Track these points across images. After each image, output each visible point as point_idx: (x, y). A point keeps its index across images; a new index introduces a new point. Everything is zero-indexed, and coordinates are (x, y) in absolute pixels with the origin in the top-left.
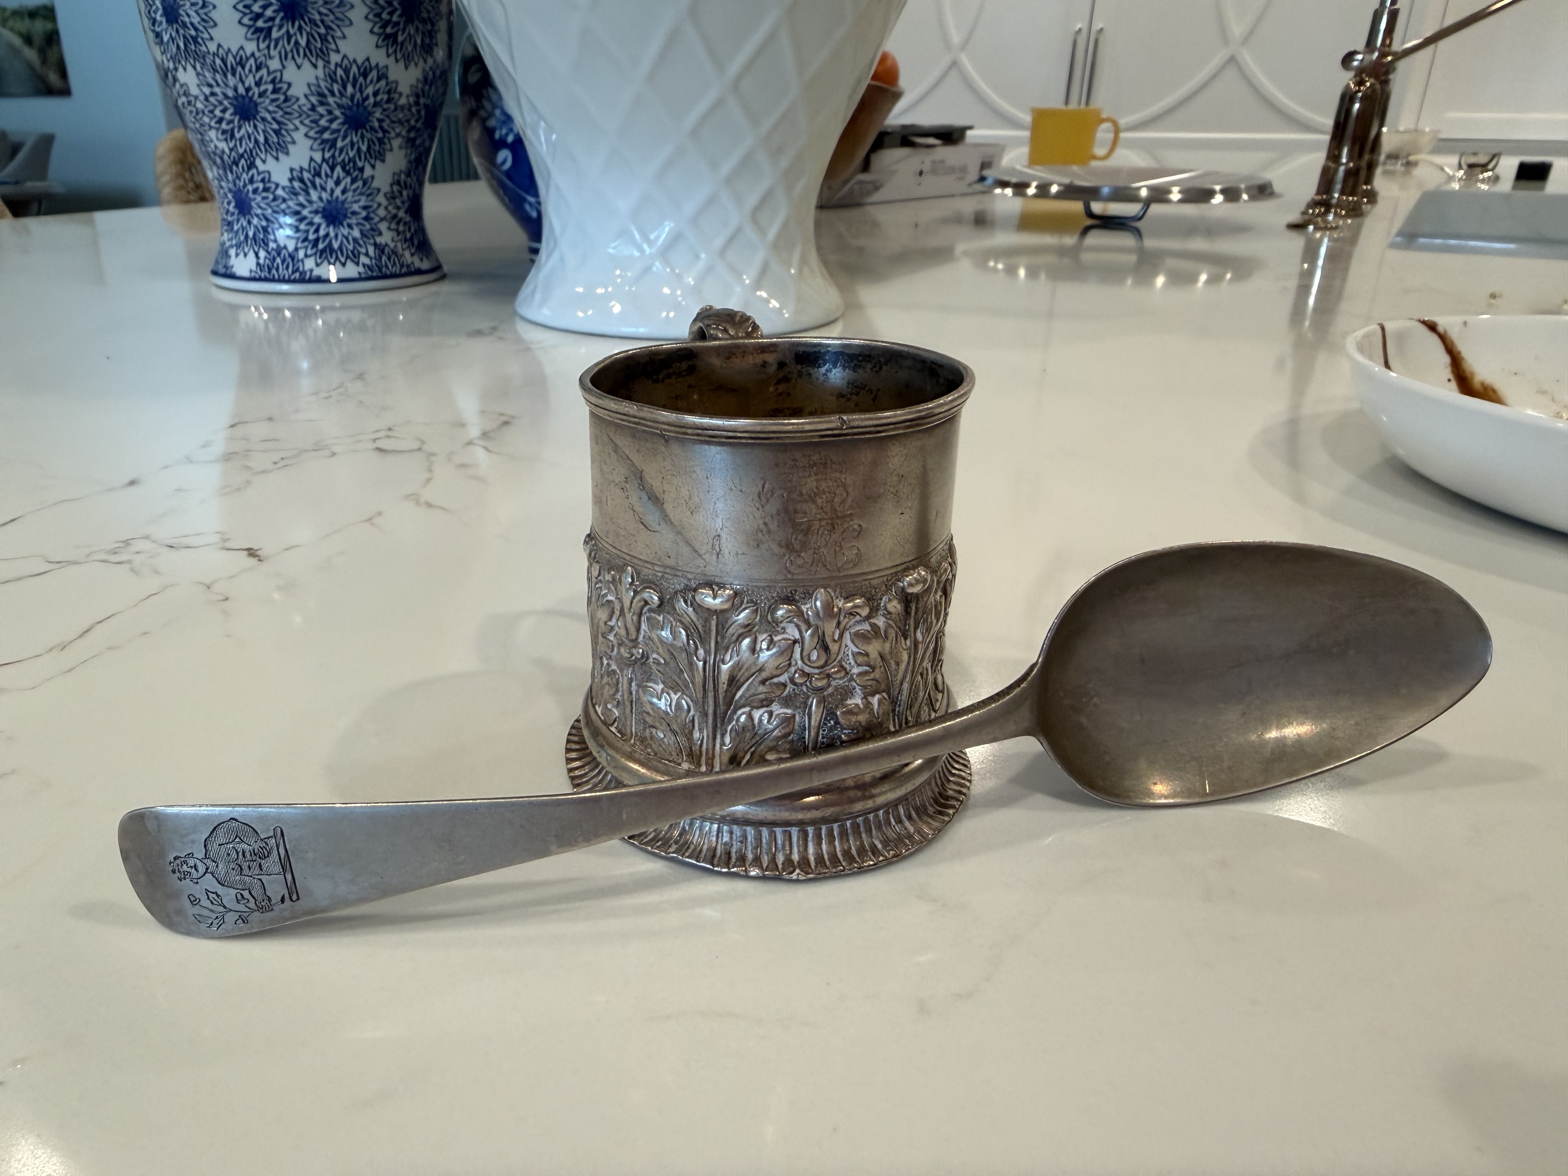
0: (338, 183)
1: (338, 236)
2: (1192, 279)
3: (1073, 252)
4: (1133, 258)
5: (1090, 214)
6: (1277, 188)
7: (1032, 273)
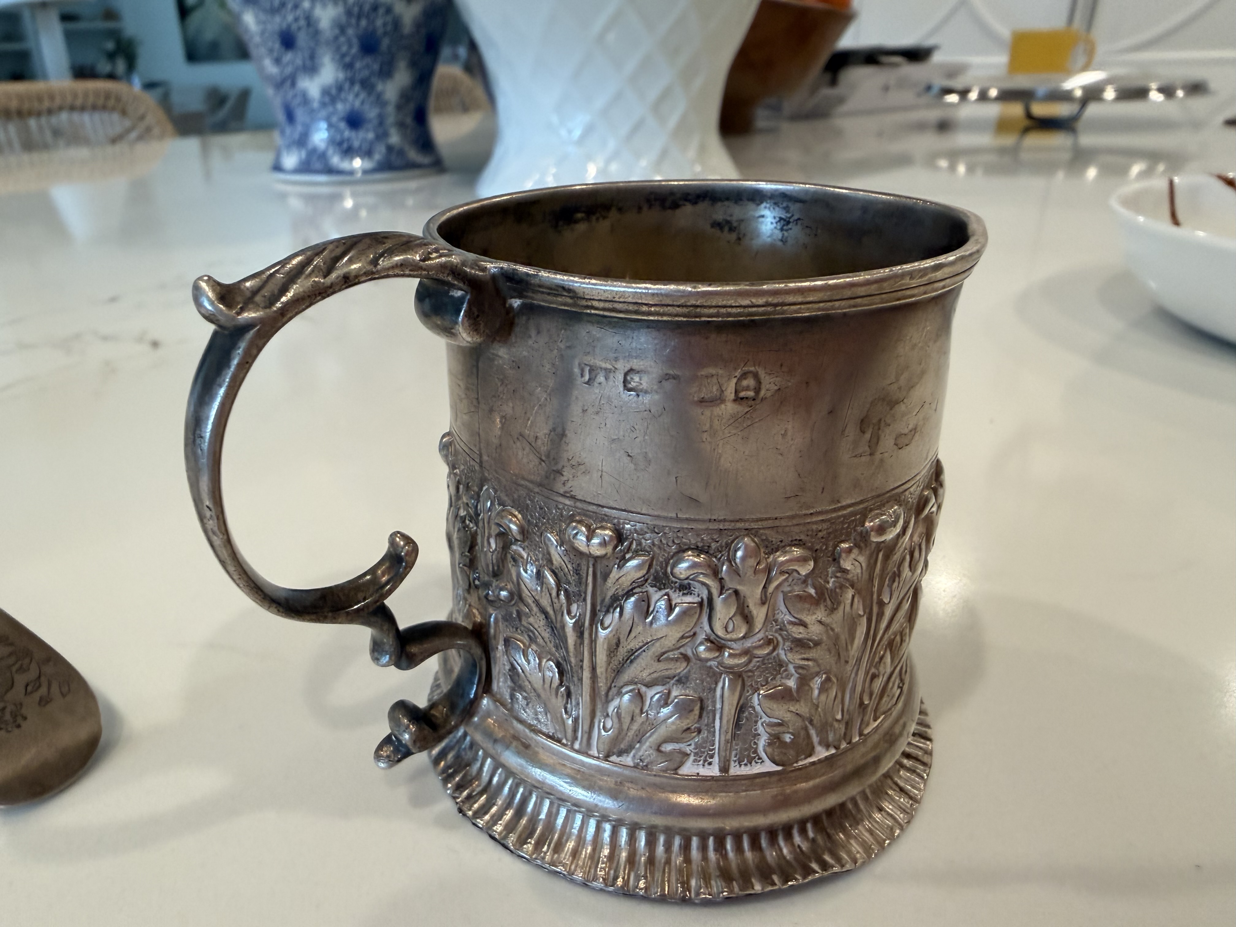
0: (357, 95)
1: (358, 138)
2: (1123, 171)
3: (1014, 151)
4: (1066, 156)
5: (1029, 116)
6: (1213, 85)
7: (971, 169)
